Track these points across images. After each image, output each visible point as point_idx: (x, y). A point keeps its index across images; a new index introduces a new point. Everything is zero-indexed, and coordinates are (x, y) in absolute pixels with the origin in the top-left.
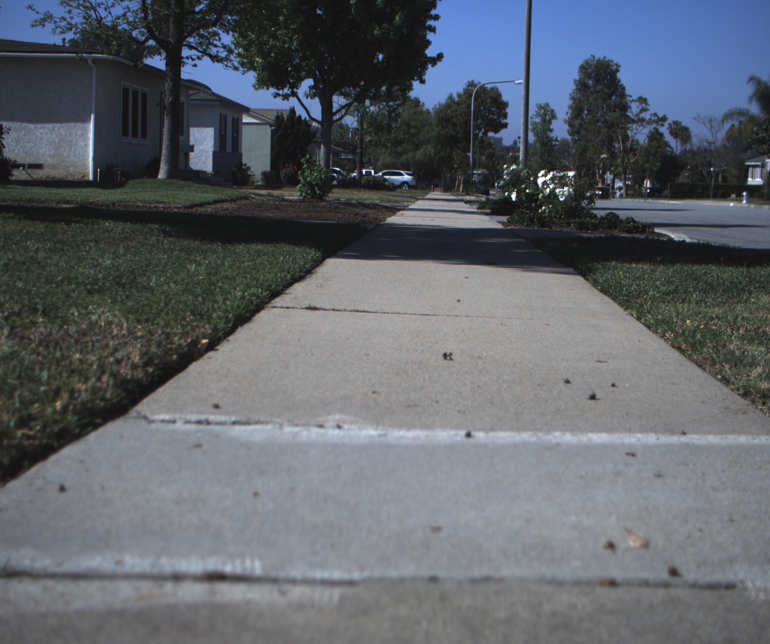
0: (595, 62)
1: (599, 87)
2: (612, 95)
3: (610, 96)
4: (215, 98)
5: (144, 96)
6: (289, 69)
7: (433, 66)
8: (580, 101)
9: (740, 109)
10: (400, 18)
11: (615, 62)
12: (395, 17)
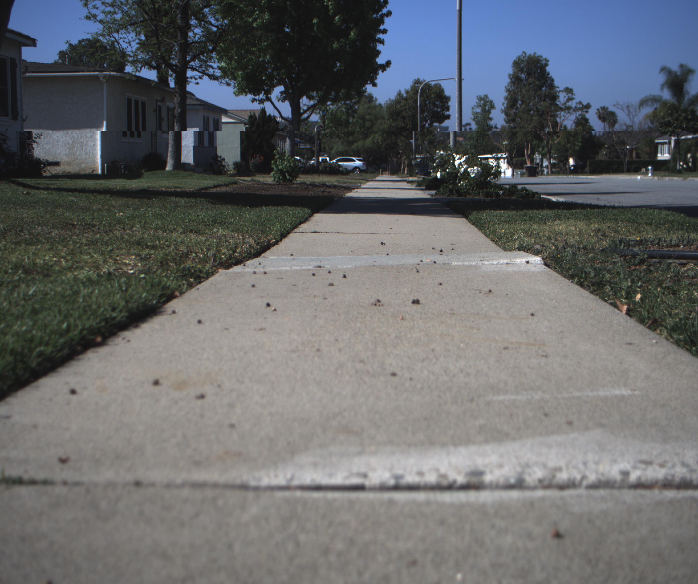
0: (526, 58)
1: (531, 80)
2: (543, 87)
3: (540, 87)
4: (199, 103)
5: (144, 104)
6: (264, 78)
7: (383, 72)
8: (514, 92)
9: (654, 96)
10: (355, 34)
11: (544, 57)
12: (350, 33)
